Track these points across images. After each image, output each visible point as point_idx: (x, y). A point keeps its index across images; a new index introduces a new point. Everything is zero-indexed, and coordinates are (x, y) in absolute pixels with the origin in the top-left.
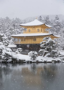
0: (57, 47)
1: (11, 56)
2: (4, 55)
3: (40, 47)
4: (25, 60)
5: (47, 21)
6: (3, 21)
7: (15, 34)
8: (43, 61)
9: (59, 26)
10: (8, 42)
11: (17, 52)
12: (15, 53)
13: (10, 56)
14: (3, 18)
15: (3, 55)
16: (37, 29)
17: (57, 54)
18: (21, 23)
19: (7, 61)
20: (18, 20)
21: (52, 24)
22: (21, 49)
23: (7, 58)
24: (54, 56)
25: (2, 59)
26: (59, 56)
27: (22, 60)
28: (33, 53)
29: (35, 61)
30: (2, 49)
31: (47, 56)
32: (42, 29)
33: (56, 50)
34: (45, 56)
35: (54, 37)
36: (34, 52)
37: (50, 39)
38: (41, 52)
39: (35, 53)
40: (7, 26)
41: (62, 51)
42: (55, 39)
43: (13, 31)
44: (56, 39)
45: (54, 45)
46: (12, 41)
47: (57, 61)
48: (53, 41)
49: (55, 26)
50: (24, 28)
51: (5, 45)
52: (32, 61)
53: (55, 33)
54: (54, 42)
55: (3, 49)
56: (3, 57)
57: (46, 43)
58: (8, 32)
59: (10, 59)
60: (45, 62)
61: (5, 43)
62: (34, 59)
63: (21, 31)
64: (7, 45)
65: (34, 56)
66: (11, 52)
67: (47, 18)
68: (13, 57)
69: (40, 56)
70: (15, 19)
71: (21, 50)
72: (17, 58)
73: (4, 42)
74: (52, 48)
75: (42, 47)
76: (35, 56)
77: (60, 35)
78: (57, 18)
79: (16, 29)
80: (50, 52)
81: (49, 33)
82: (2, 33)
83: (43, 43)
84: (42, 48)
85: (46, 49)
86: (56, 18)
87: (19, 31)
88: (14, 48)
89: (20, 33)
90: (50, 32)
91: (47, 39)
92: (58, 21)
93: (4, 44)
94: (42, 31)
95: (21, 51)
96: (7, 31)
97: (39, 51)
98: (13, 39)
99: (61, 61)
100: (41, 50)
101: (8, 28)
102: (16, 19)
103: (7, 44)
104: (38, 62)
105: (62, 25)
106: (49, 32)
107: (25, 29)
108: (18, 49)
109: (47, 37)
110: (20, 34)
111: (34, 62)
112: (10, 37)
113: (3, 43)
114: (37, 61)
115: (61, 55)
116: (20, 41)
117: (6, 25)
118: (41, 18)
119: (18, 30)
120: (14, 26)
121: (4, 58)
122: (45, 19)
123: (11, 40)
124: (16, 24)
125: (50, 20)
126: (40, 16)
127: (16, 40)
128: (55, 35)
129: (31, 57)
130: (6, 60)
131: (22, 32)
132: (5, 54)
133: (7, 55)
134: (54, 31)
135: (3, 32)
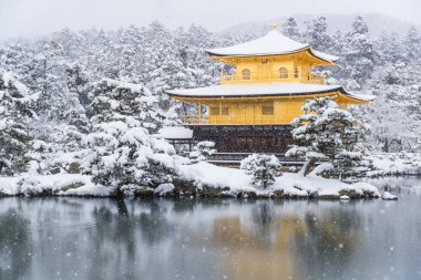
0: (360, 140)
1: (169, 173)
2: (142, 168)
3: (291, 137)
4: (227, 189)
5: (319, 38)
6: (140, 38)
7: (187, 87)
8: (304, 193)
9: (369, 56)
10: (158, 115)
11: (195, 158)
12: (186, 160)
13: (168, 171)
14: (138, 26)
15: (140, 165)
16: (276, 67)
17: (360, 166)
18: (212, 46)
19: (156, 191)
20: (198, 35)
21: (339, 49)
22: (211, 144)
23: (156, 178)
24: (349, 175)
25: (135, 182)
26: (370, 173)
27: (216, 187)
28: (263, 162)
29: (269, 192)
30: (135, 145)
31: (318, 174)
32: (300, 69)
33: (357, 150)
34: (312, 174)
35: (346, 101)
36: (264, 156)
37: (332, 108)
38: (295, 157)
39: (269, 160)
40: (156, 57)
41: (380, 154)
42: (353, 106)
43: (180, 74)
44: (357, 108)
45: (347, 131)
46: (175, 115)
47: (361, 192)
48: (346, 113)
49: (350, 58)
50: (222, 66)
51: (149, 128)
52: (258, 193)
53: (351, 83)
54: (350, 118)
55: (140, 142)
56: (139, 174)
57: (316, 123)
58: (158, 79)
59: (166, 181)
60: (312, 197)
61: (149, 119)
62: (265, 185)
63: (210, 76)
64: (157, 129)
65: (264, 171)
66: (171, 154)
67: (320, 26)
68: (180, 173)
69: (291, 171)
70: (186, 31)
71: (211, 148)
72: (197, 178)
73: (143, 115)
74: (340, 141)
75: (300, 136)
76: (270, 172)
77: (374, 93)
78: (360, 24)
79: (189, 69)
80: (333, 157)
81: (328, 84)
82: (135, 82)
83: (302, 120)
84: (300, 140)
85: (315, 144)
86: (356, 25)
87: (205, 77)
88: (182, 141)
89: (206, 83)
90: (332, 80)
91: (321, 106)
92: (362, 36)
93: (142, 125)
94: (296, 76)
95: (213, 151)
96: (155, 77)
97: (287, 154)
98: (179, 106)
99: (377, 193)
100: (294, 150)
101: (159, 63)
102: (193, 28)
103: (153, 126)
104: (281, 197)
105: (380, 53)
106: (325, 81)
107: (227, 68)
108: (201, 143)
109: (321, 99)
110: (208, 85)
111: (264, 197)
112: (165, 97)
113: (140, 120)
114: (275, 192)
115: (375, 172)
116: (207, 113)
117: (151, 52)
118: (294, 24)
119: (201, 71)
120: (183, 55)
121: (143, 176)
122: (311, 31)
123: (172, 109)
124: (192, 49)
125: (330, 33)
126: (291, 20)
127: (192, 109)
128: (351, 93)
129: (252, 176)
130: (150, 185)
131: (217, 79)
132: (147, 161)
133: (154, 167)
134: (346, 75)
135: (137, 80)
